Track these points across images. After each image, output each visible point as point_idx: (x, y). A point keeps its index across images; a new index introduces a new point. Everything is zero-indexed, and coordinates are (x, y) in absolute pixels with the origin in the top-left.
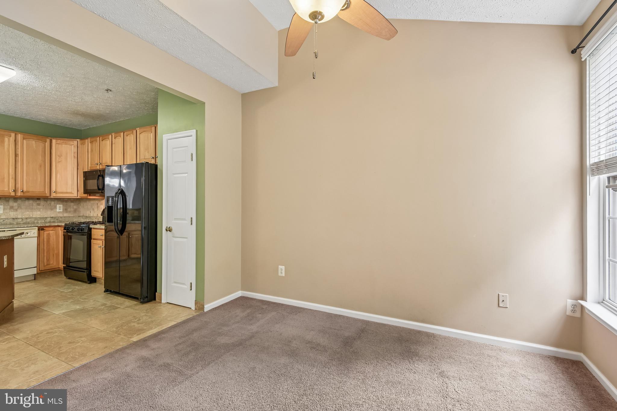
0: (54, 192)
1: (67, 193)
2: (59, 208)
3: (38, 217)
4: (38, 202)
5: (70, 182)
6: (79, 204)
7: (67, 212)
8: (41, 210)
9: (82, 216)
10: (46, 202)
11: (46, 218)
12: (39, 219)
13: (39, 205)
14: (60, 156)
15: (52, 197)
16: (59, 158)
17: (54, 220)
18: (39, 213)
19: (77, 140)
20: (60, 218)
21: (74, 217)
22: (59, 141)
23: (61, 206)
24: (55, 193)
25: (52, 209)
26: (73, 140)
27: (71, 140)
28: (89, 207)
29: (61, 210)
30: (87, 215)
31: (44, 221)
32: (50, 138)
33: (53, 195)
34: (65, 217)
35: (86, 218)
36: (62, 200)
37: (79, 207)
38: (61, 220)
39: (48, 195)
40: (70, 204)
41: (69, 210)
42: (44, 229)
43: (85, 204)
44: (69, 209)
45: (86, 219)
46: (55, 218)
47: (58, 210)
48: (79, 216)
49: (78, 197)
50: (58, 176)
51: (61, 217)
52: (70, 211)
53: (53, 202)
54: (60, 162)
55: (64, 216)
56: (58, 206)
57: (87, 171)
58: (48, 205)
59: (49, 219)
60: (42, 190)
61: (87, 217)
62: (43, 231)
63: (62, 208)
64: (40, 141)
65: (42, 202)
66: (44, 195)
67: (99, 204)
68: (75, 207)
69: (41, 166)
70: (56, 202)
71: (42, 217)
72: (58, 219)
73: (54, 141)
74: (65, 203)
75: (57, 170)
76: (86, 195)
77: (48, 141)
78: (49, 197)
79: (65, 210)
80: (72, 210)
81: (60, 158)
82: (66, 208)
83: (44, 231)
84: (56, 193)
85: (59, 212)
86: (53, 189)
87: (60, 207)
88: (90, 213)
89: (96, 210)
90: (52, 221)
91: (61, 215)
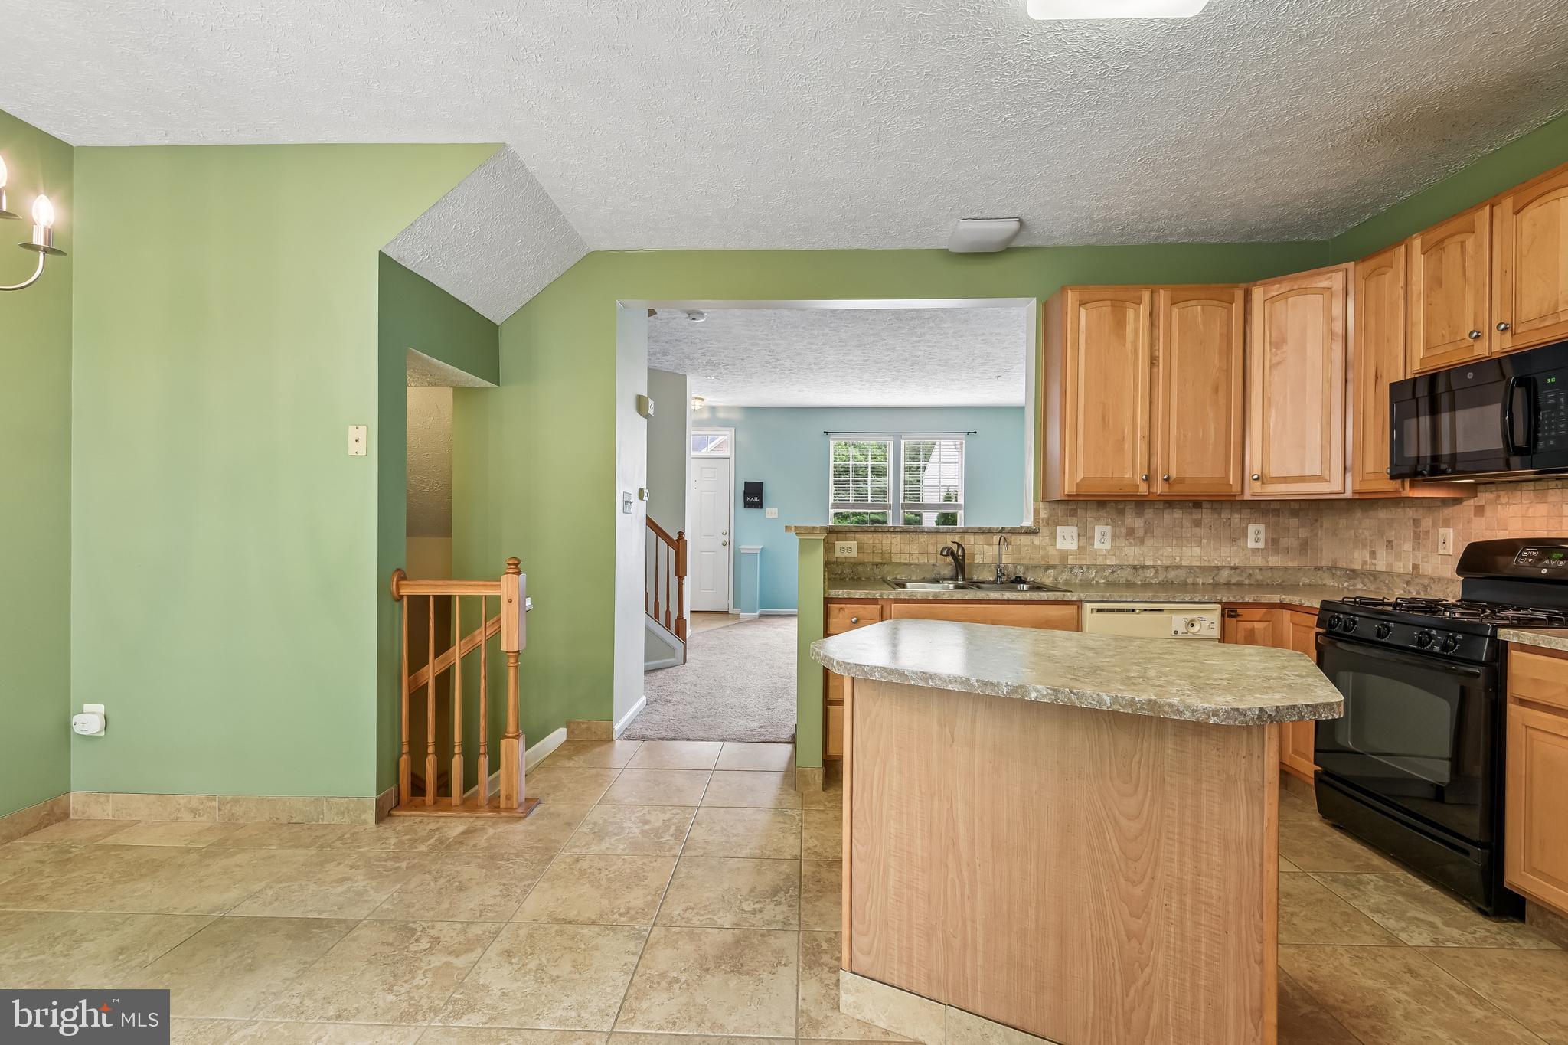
0: (1257, 479)
1: (1302, 479)
2: (1256, 535)
3: (1198, 567)
4: (1197, 515)
5: (1315, 437)
6: (1317, 520)
7: (1277, 552)
8: (1204, 541)
9: (1330, 568)
10: (1216, 516)
11: (1218, 569)
12: (1197, 570)
13: (1197, 524)
14: (1278, 343)
15: (1247, 496)
16: (1274, 350)
17: (1241, 579)
18: (1197, 550)
19: (1344, 265)
20: (1257, 571)
21: (1300, 568)
22: (1277, 286)
23: (1261, 527)
24: (1259, 483)
25: (1233, 540)
26: (1328, 273)
27: (1319, 274)
28: (1367, 533)
29: (1261, 545)
30: (1357, 566)
31: (1214, 579)
32: (1244, 285)
33: (1253, 490)
34: (1272, 568)
35: (1351, 578)
36: (1263, 506)
37: (1316, 535)
38: (1259, 577)
39: (1236, 489)
40: (1287, 521)
41: (1284, 542)
42: (1239, 611)
43: (1343, 522)
44: (1286, 539)
45: (1352, 582)
46: (1243, 571)
47: (1251, 544)
48: (1317, 568)
49: (1349, 495)
50: (1273, 416)
51: (1260, 570)
52: (1288, 549)
53: (1236, 516)
54: (1278, 363)
55: (1270, 564)
56: (1252, 529)
57: (1401, 378)
58: (1224, 523)
59: (1225, 573)
60: (1218, 474)
61: (1352, 574)
62: (1234, 619)
63: (1262, 536)
64: (1215, 302)
65: (1207, 516)
66: (1224, 490)
67: (1426, 523)
68: (1303, 533)
69: (1216, 390)
70: (1246, 513)
71: (1206, 564)
72: (1250, 575)
73: (1258, 293)
74: (1272, 519)
75: (1269, 399)
76: (1396, 484)
77: (1239, 295)
78: (1238, 498)
79: (1273, 544)
80: (1294, 543)
81: (1279, 352)
82: (1274, 537)
83: (1238, 619)
84: (1263, 483)
85: (1255, 551)
86: (1253, 465)
87: (1257, 533)
88: (1368, 558)
89: (1407, 547)
90: (1234, 581)
91: (1259, 561)
